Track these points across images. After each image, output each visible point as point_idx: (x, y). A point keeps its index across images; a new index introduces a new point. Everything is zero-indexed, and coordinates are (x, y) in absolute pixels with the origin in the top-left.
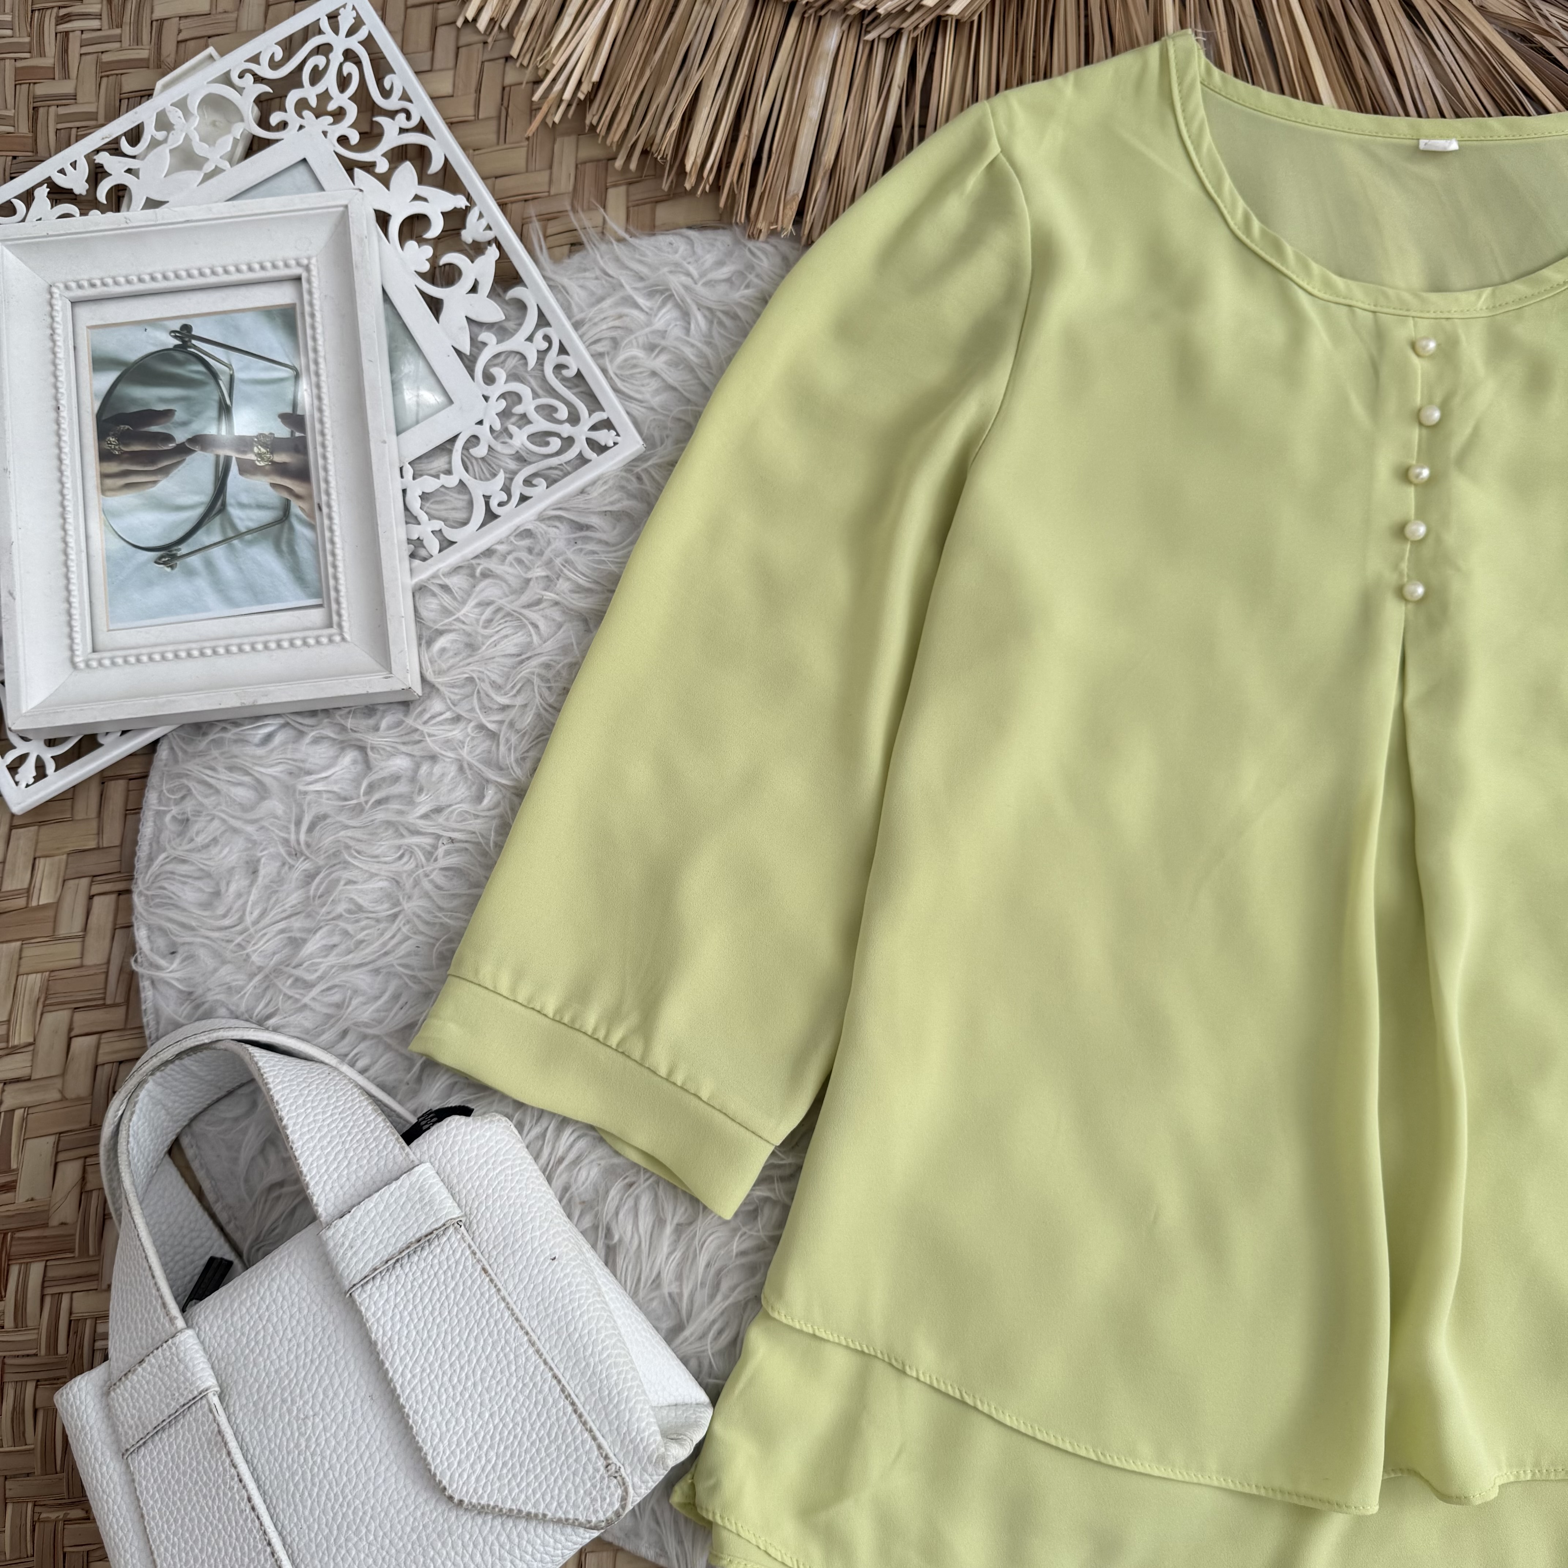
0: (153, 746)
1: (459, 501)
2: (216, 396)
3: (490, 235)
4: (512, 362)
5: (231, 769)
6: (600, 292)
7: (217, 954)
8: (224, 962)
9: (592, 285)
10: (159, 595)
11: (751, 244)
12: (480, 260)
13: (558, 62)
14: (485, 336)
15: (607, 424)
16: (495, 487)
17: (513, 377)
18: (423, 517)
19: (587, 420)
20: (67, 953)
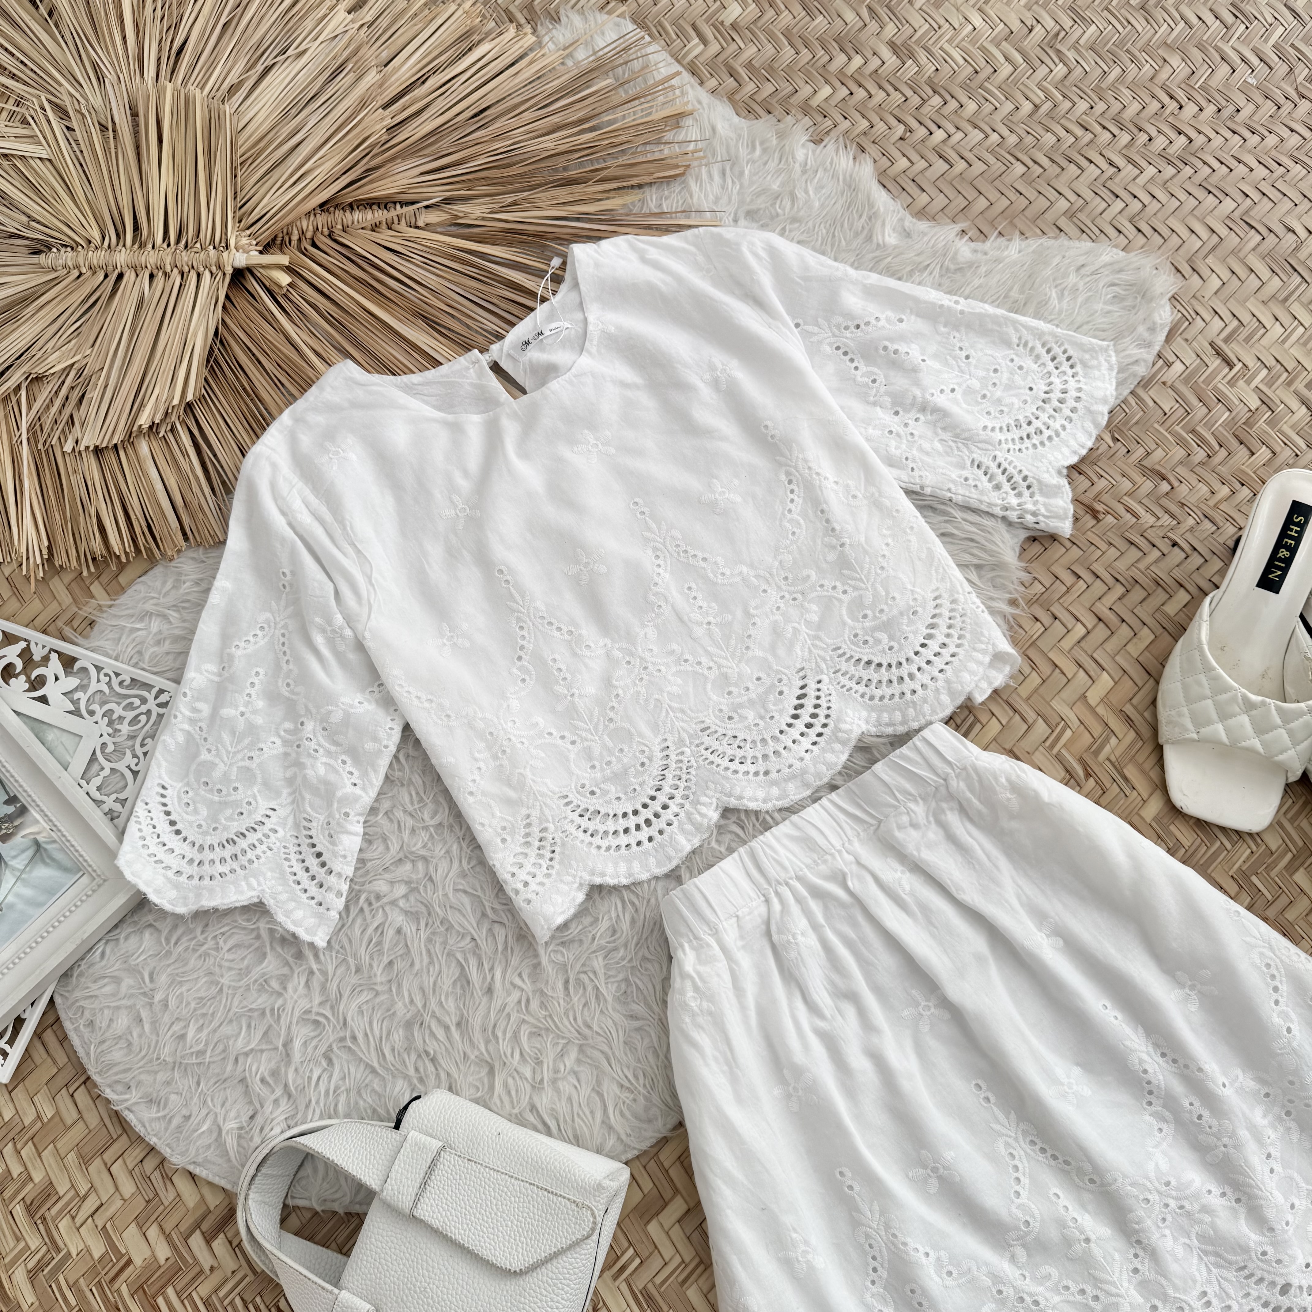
0: (52, 1001)
1: (116, 777)
3: (47, 650)
4: (97, 697)
5: (95, 982)
6: (117, 636)
7: (148, 1072)
8: (156, 1073)
9: (111, 636)
10: (4, 927)
11: (172, 564)
12: (50, 664)
14: (76, 696)
15: (161, 691)
16: (129, 759)
17: (102, 704)
18: (104, 798)
19: (150, 697)
20: (78, 1131)
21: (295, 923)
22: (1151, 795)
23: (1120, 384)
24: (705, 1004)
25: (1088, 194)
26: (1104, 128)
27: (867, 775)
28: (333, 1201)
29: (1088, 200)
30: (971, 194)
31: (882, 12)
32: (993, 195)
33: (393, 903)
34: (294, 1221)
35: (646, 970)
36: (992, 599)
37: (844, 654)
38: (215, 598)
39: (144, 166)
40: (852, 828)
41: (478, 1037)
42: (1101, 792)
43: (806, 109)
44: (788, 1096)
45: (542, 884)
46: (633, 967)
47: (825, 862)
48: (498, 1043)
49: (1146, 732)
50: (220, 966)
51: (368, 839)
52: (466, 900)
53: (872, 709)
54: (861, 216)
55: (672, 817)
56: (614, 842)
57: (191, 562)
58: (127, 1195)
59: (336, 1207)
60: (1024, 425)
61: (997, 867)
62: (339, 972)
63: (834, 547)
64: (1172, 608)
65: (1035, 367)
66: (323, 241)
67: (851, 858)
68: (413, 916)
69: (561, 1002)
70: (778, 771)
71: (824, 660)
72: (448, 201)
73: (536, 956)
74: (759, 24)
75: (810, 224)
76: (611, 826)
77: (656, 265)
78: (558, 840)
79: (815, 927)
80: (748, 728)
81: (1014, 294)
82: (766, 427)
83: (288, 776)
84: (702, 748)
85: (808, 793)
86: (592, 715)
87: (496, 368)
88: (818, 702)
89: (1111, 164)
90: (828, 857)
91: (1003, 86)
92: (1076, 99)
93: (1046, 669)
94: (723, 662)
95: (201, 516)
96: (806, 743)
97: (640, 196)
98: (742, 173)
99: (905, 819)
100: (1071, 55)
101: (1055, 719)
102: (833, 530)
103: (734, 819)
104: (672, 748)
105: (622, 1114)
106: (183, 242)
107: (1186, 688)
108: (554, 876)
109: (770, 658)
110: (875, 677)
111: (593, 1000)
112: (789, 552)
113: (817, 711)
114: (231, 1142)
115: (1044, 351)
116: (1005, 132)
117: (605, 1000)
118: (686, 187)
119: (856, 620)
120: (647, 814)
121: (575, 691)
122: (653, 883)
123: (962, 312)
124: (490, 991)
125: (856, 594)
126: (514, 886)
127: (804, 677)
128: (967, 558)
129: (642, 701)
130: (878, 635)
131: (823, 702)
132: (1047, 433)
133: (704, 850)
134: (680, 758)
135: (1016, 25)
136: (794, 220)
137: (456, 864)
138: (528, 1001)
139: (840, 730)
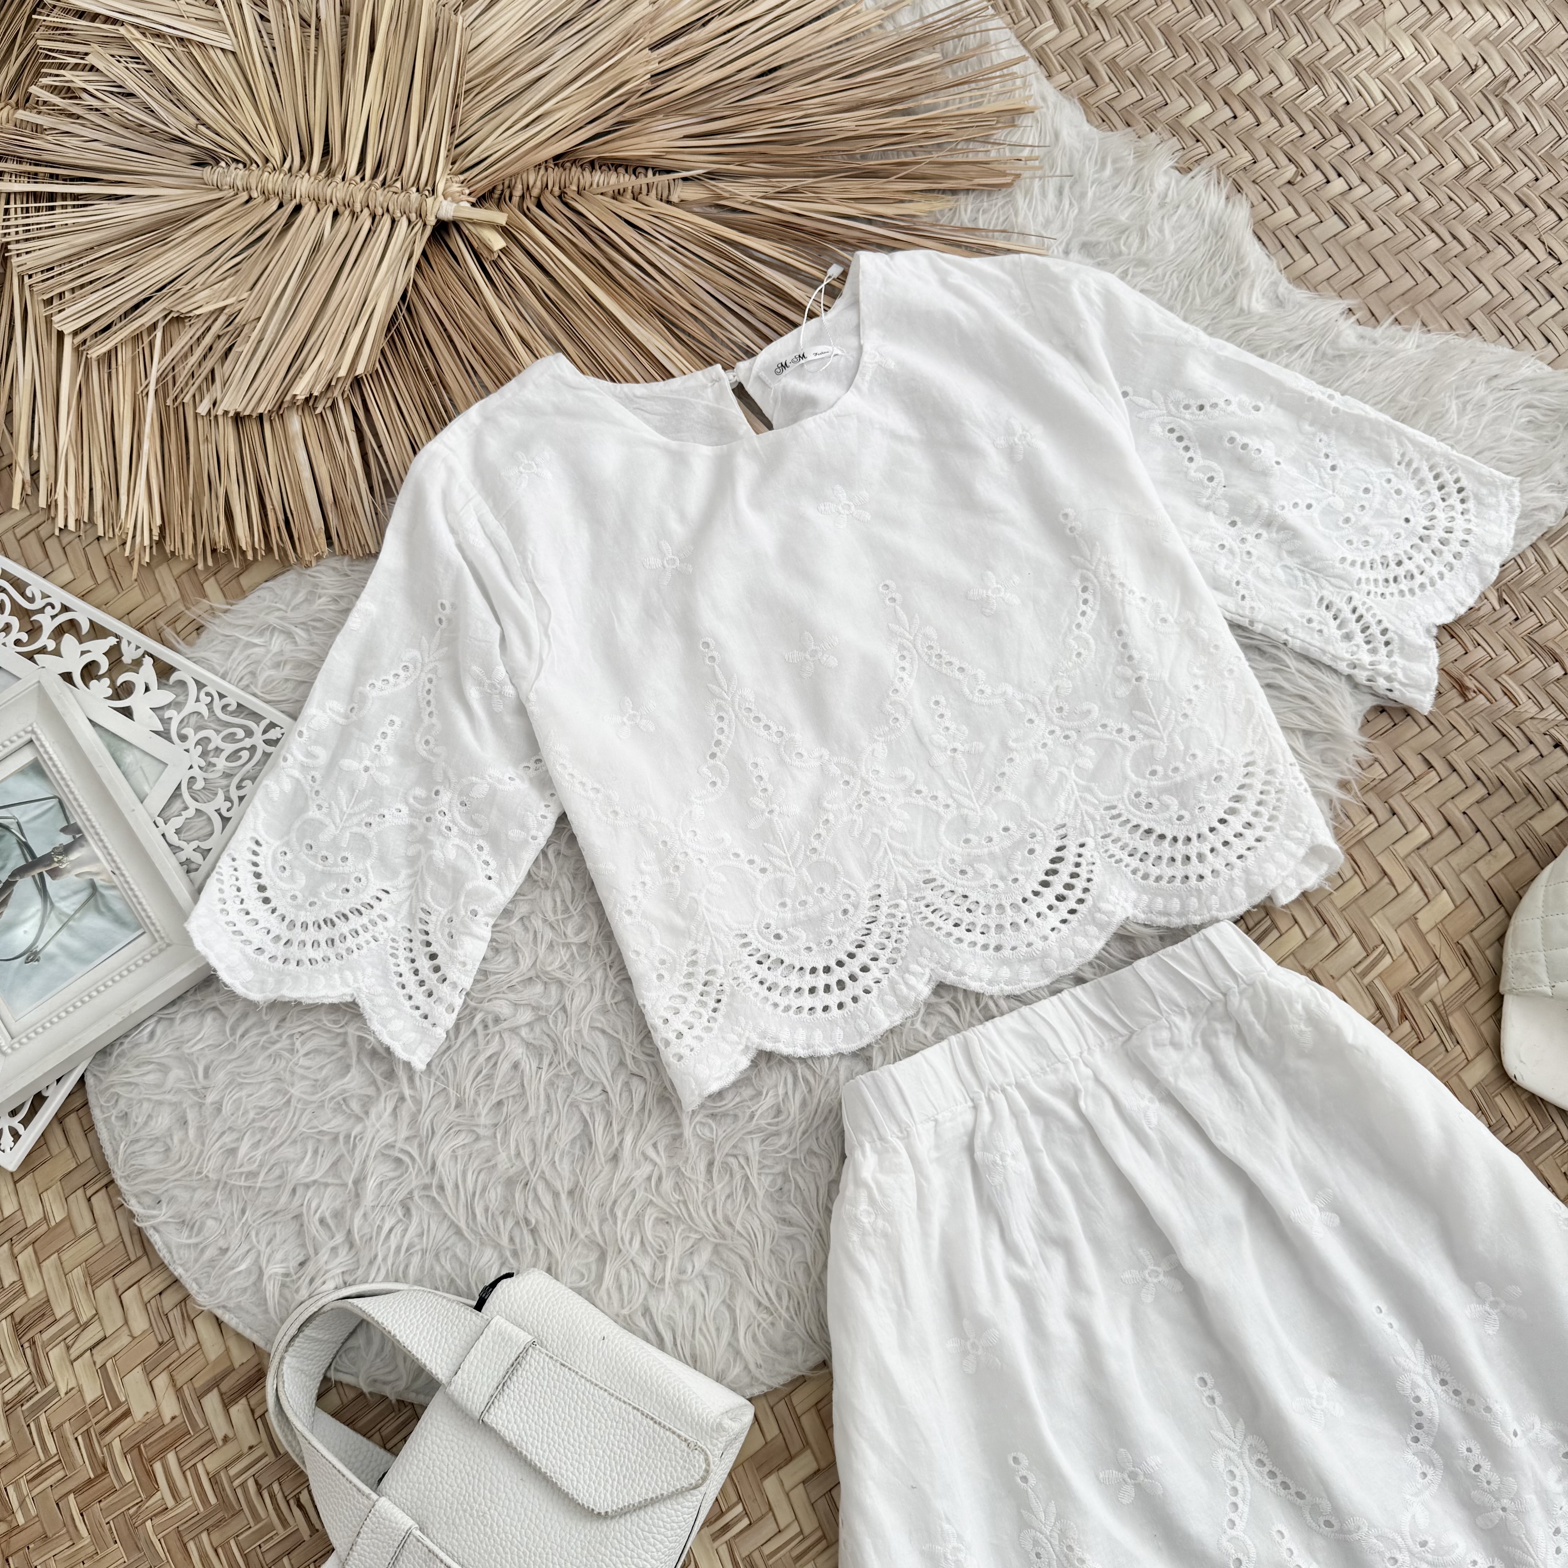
0: (82, 1080)
1: (200, 822)
2: (14, 841)
3: (140, 652)
4: (193, 719)
5: (137, 1066)
6: (228, 649)
7: (186, 1187)
8: (194, 1190)
9: (220, 647)
10: (38, 982)
11: (308, 572)
12: (142, 670)
13: (130, 525)
14: (168, 714)
15: (272, 725)
16: (219, 801)
17: (198, 728)
18: (183, 844)
19: (258, 729)
20: (90, 1244)
21: (391, 1035)
22: (1478, 1055)
23: (1520, 532)
24: (880, 1223)
25: (1516, 288)
26: (1549, 207)
27: (1125, 972)
28: (385, 1383)
29: (1515, 295)
30: (1367, 265)
31: (1290, 21)
32: (1395, 271)
33: (514, 1030)
34: (334, 1399)
35: (811, 1166)
36: (1318, 776)
37: (1119, 815)
38: (355, 622)
39: (348, 76)
40: (1095, 1035)
41: (592, 1212)
42: (1416, 1041)
43: (1175, 128)
44: (965, 1353)
45: (699, 1038)
46: (795, 1160)
47: (1055, 1071)
48: (615, 1223)
49: (1485, 975)
50: (293, 1073)
51: (495, 947)
52: (603, 1042)
53: (1144, 890)
54: (1225, 271)
55: (871, 983)
56: (796, 1003)
57: (331, 572)
58: (137, 1332)
59: (387, 1391)
60: (1393, 565)
61: (1271, 1113)
62: (436, 1103)
63: (1127, 680)
64: (1541, 825)
65: (1417, 493)
66: (551, 202)
67: (1089, 1072)
68: (536, 1050)
69: (701, 1187)
70: (1013, 949)
71: (1093, 819)
72: (712, 175)
73: (679, 1125)
74: (1132, 14)
75: (1160, 271)
76: (794, 981)
77: (959, 293)
78: (726, 987)
79: (1030, 1150)
80: (984, 888)
81: (1404, 398)
82: (1066, 516)
83: (410, 854)
84: (922, 903)
85: (1047, 981)
86: (791, 840)
87: (740, 391)
88: (1077, 870)
89: (1551, 254)
90: (1059, 1066)
91: (1428, 136)
92: (1519, 166)
93: (1371, 875)
94: (966, 802)
95: (352, 518)
96: (1053, 919)
97: (951, 204)
98: (1083, 195)
99: (1165, 1035)
100: (1520, 109)
101: (1372, 941)
102: (1130, 658)
103: (948, 998)
104: (885, 897)
105: (755, 1339)
106: (381, 178)
107: (1546, 928)
108: (715, 1031)
109: (1025, 805)
110: (1154, 851)
111: (740, 1192)
112: (1069, 677)
113: (1074, 881)
114: (271, 1289)
115: (1430, 476)
116: (1422, 195)
117: (755, 1195)
118: (1011, 201)
119: (1140, 774)
120: (842, 974)
121: (775, 806)
122: (836, 1060)
123: (1336, 410)
124: (615, 1158)
125: (1146, 742)
126: (665, 1035)
127: (1064, 837)
128: (1296, 720)
129: (856, 833)
130: (1166, 798)
131: (1083, 871)
132: (1419, 579)
133: (905, 1030)
134: (893, 911)
135: (1455, 61)
136: (1141, 262)
137: (597, 996)
138: (660, 1179)
139: (1099, 910)
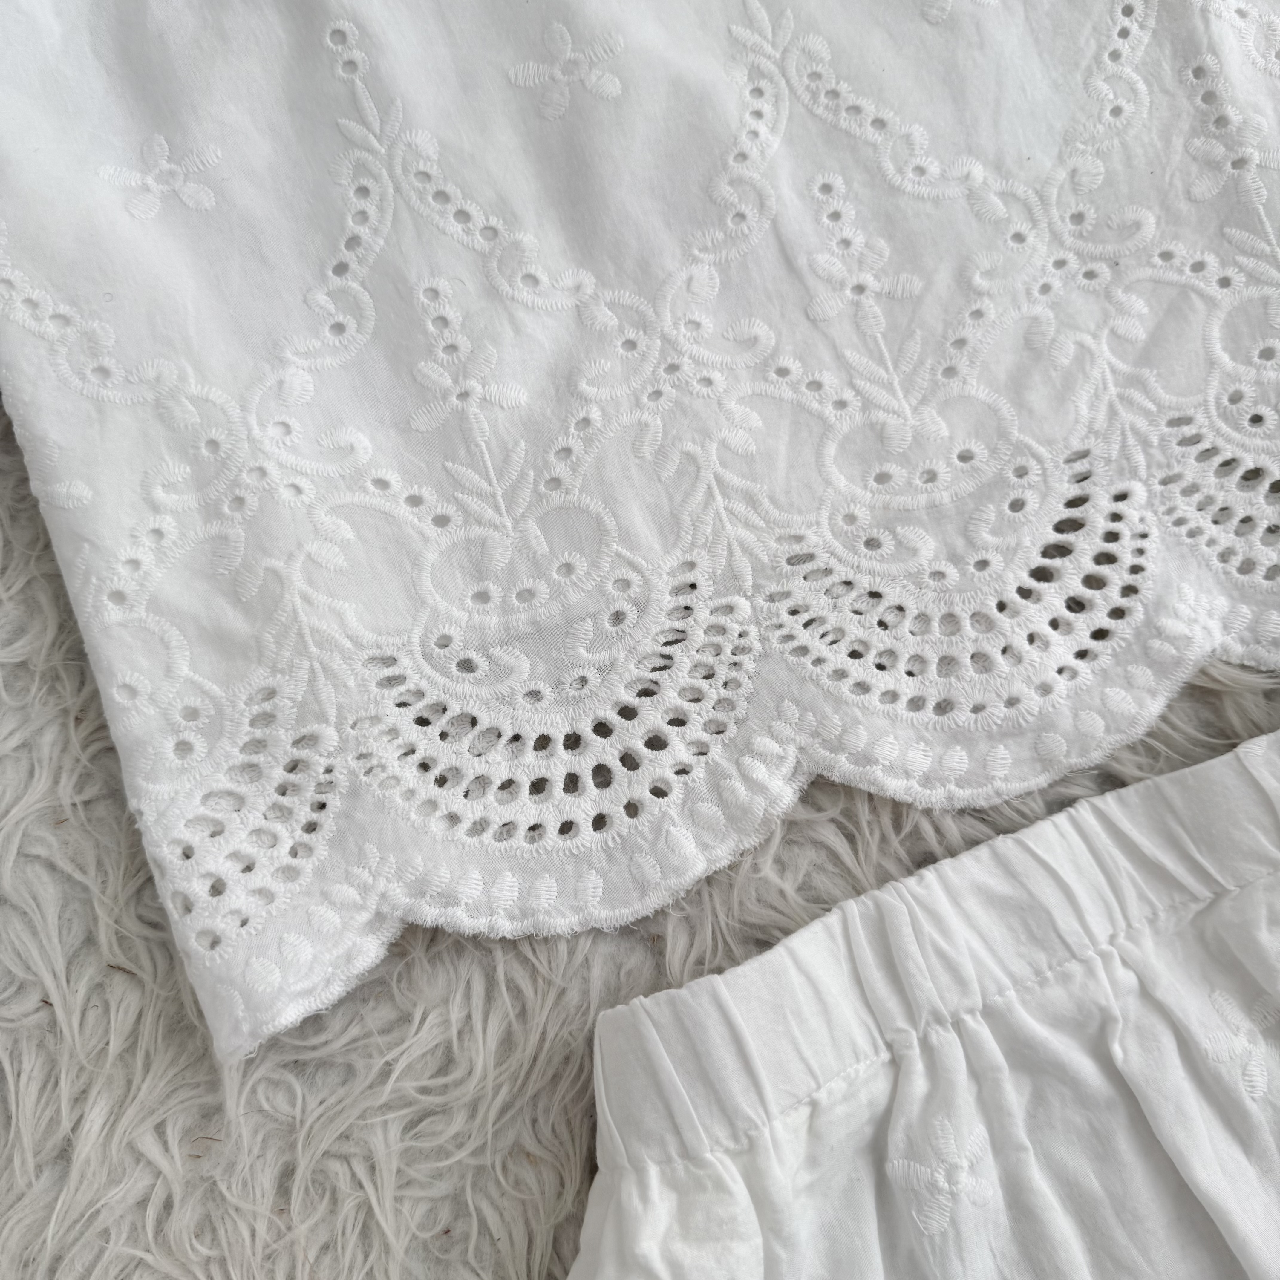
35: (517, 1184)
40: (1142, 897)
46: (480, 1170)
47: (1065, 978)
55: (670, 775)
56: (499, 811)
63: (1213, 165)
67: (1132, 981)
69: (261, 1228)
70: (977, 709)
71: (1145, 444)
76: (498, 765)
78: (340, 776)
80: (915, 578)
84: (784, 606)
85: (1042, 780)
86: (507, 459)
88: (1111, 547)
90: (1074, 967)
94: (880, 394)
96: (1062, 648)
102: (1222, 121)
103: (834, 812)
104: (704, 590)
108: (307, 878)
109: (1007, 408)
111: (353, 1238)
112: (1098, 154)
113: (1105, 570)
117: (387, 1248)
120: (605, 751)
121: (474, 385)
122: (585, 945)
125: (1253, 292)
126: (183, 886)
127: (1083, 478)
129: (647, 452)
131: (1124, 551)
133: (740, 879)
134: (722, 620)
137: (42, 783)
138: (168, 1205)
139: (1159, 633)
